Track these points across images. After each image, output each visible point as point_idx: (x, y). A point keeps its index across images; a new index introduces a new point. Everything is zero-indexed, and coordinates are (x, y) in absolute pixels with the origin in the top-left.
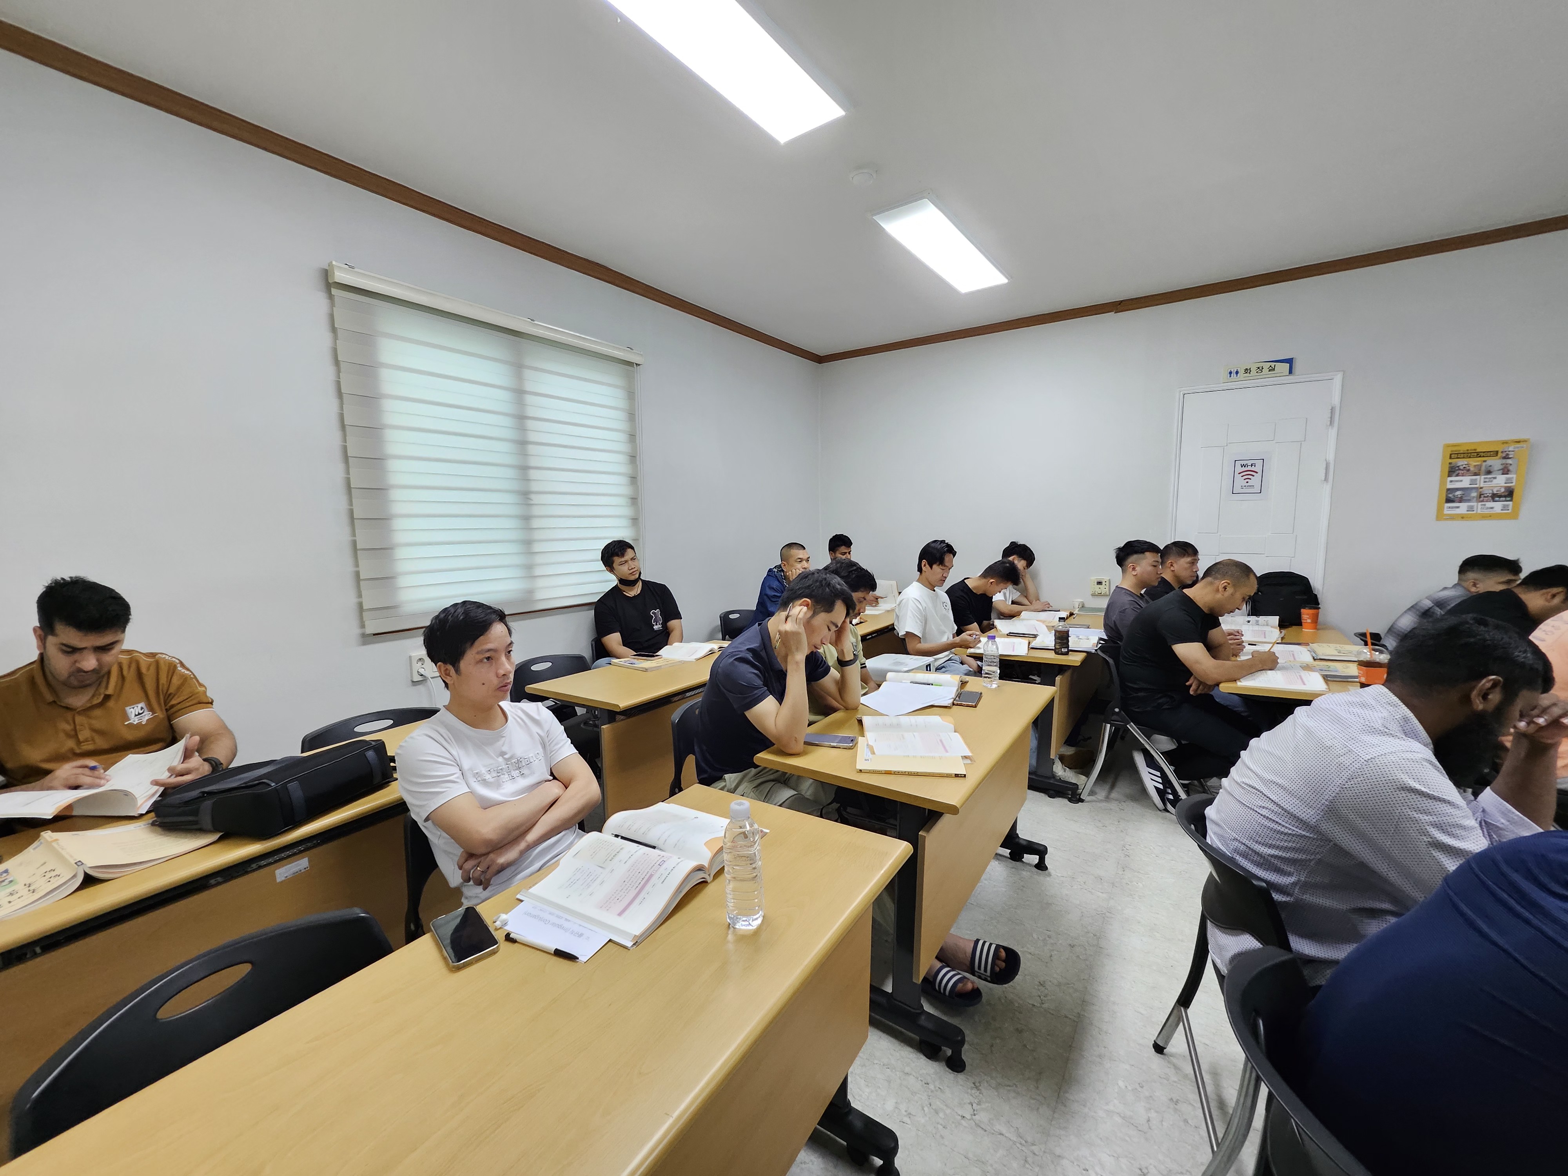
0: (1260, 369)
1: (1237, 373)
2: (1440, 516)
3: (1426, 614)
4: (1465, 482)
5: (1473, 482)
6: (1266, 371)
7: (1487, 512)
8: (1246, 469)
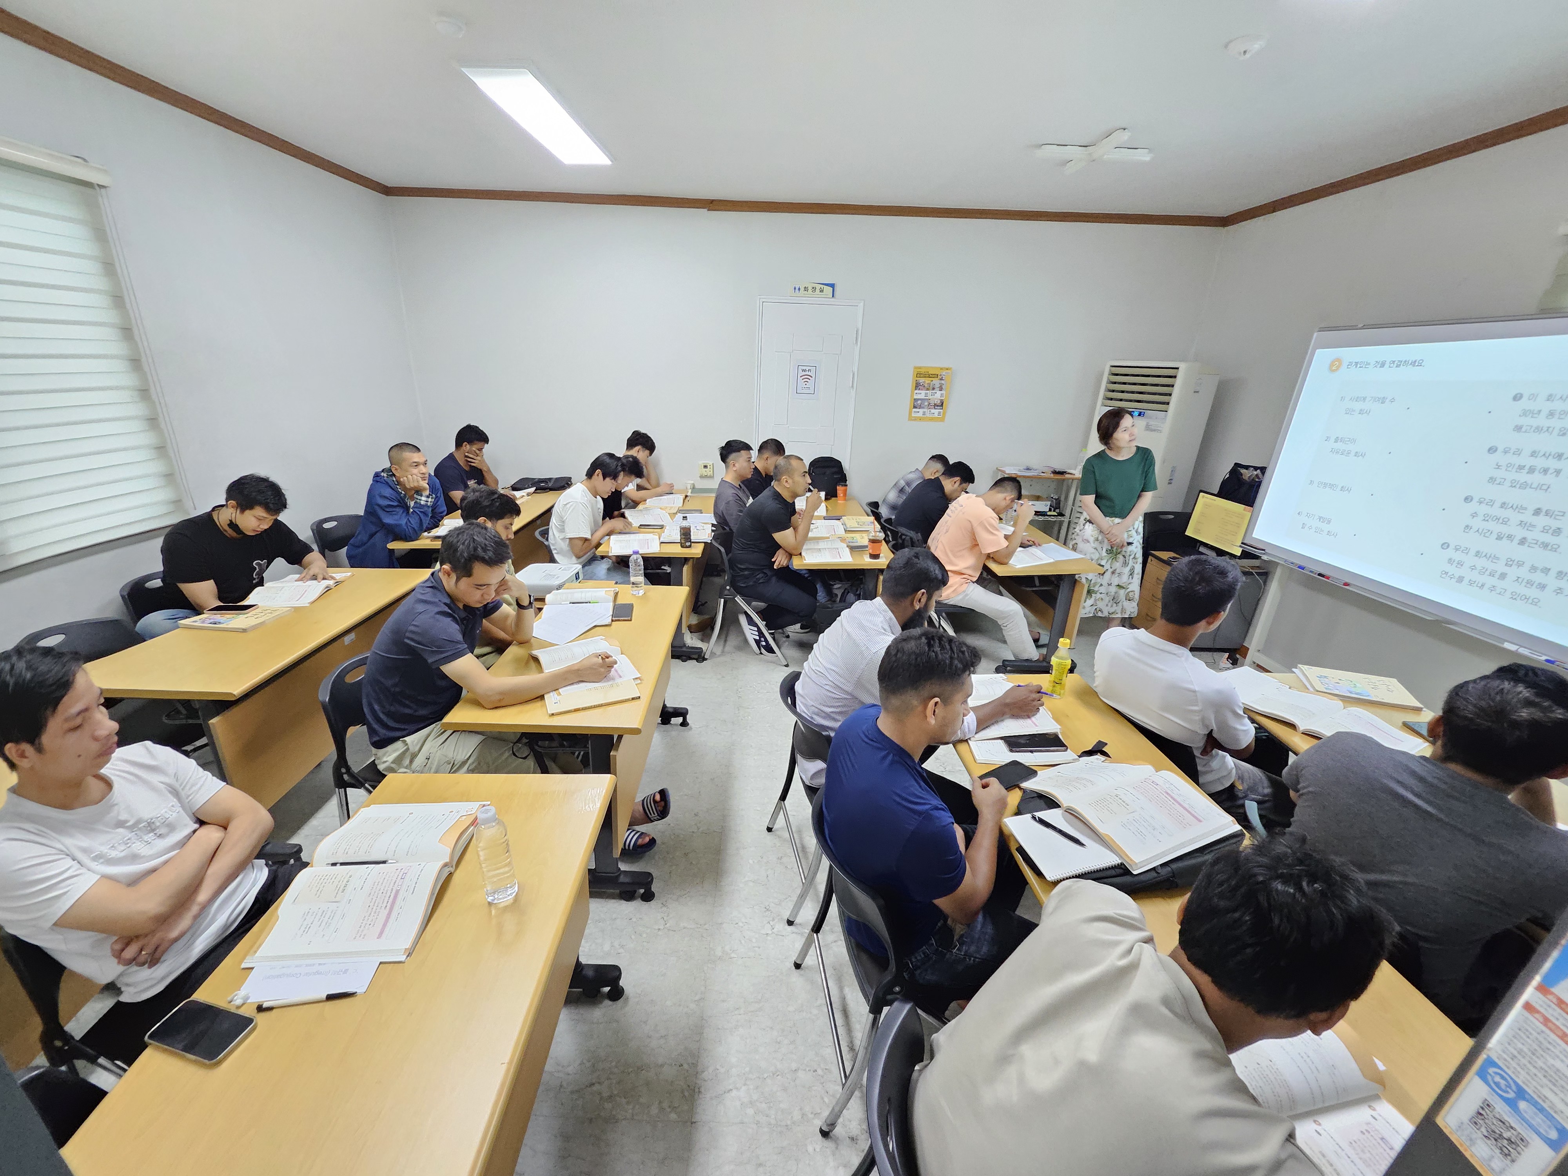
0: (814, 289)
1: (799, 289)
2: (911, 419)
3: (902, 491)
4: (921, 394)
5: (926, 395)
6: (818, 290)
7: (931, 416)
8: (804, 373)
